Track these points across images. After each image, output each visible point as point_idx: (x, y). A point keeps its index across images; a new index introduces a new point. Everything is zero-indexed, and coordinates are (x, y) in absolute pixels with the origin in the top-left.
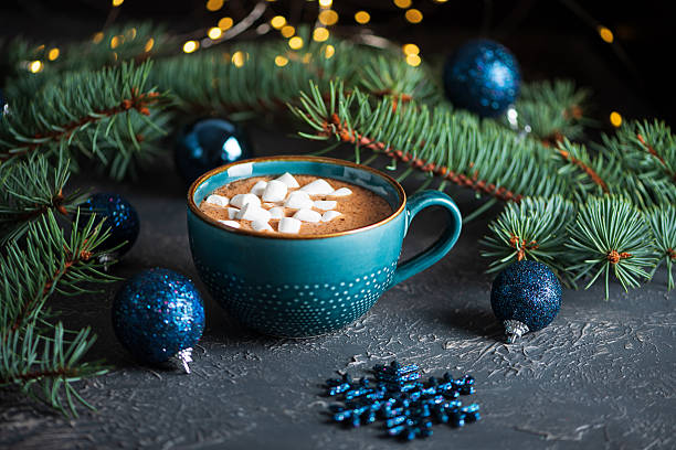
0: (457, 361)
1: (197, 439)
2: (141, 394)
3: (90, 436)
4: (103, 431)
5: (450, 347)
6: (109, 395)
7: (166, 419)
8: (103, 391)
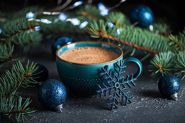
0: (145, 104)
2: (49, 120)
5: (142, 100)
6: (39, 121)
8: (37, 119)
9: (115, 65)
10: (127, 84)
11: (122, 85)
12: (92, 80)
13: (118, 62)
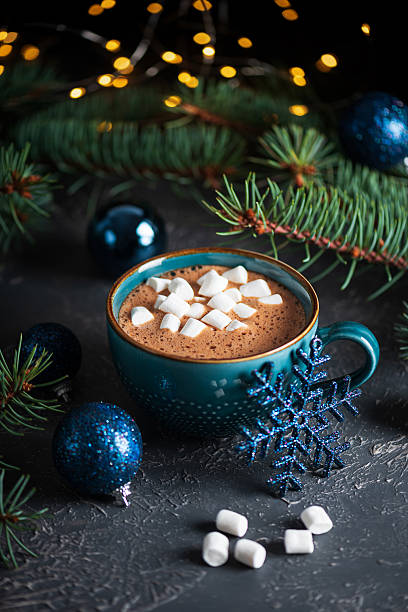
0: (385, 471)
1: (152, 598)
2: (89, 538)
3: (49, 603)
4: (60, 594)
5: (377, 452)
6: (59, 542)
7: (117, 573)
8: (52, 536)
9: (296, 357)
10: (331, 410)
11: (316, 416)
12: (223, 406)
13: (302, 346)
